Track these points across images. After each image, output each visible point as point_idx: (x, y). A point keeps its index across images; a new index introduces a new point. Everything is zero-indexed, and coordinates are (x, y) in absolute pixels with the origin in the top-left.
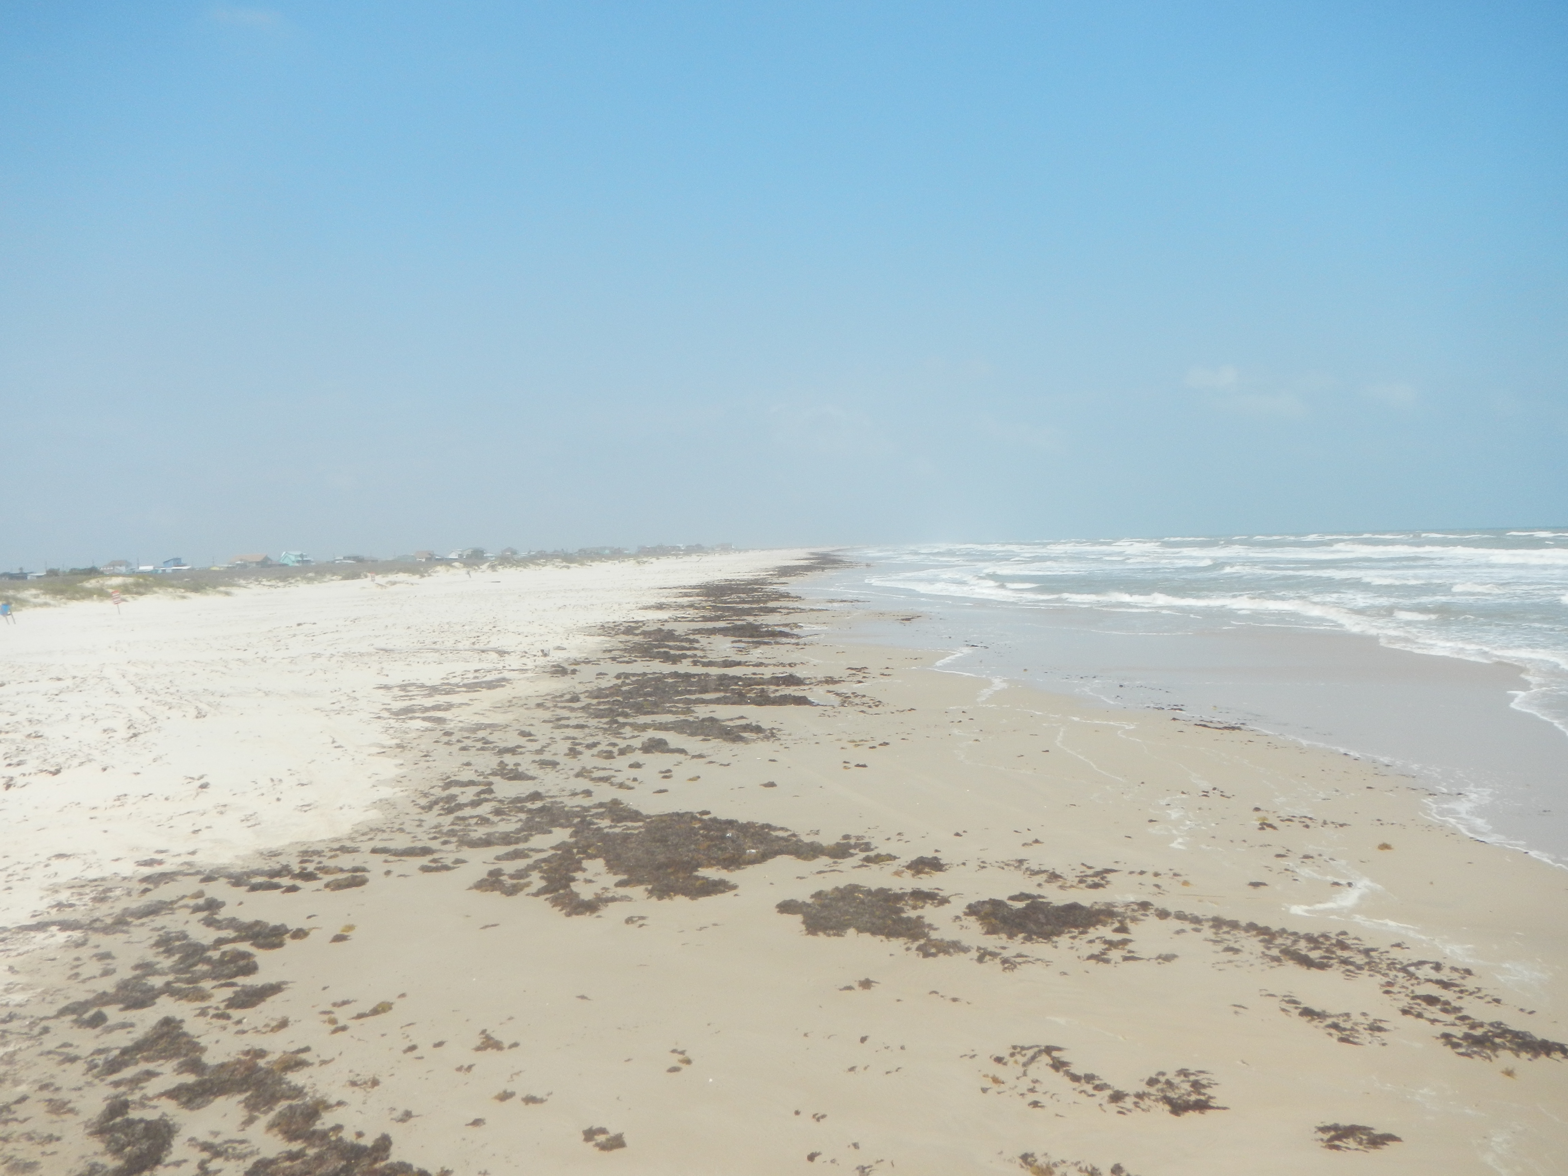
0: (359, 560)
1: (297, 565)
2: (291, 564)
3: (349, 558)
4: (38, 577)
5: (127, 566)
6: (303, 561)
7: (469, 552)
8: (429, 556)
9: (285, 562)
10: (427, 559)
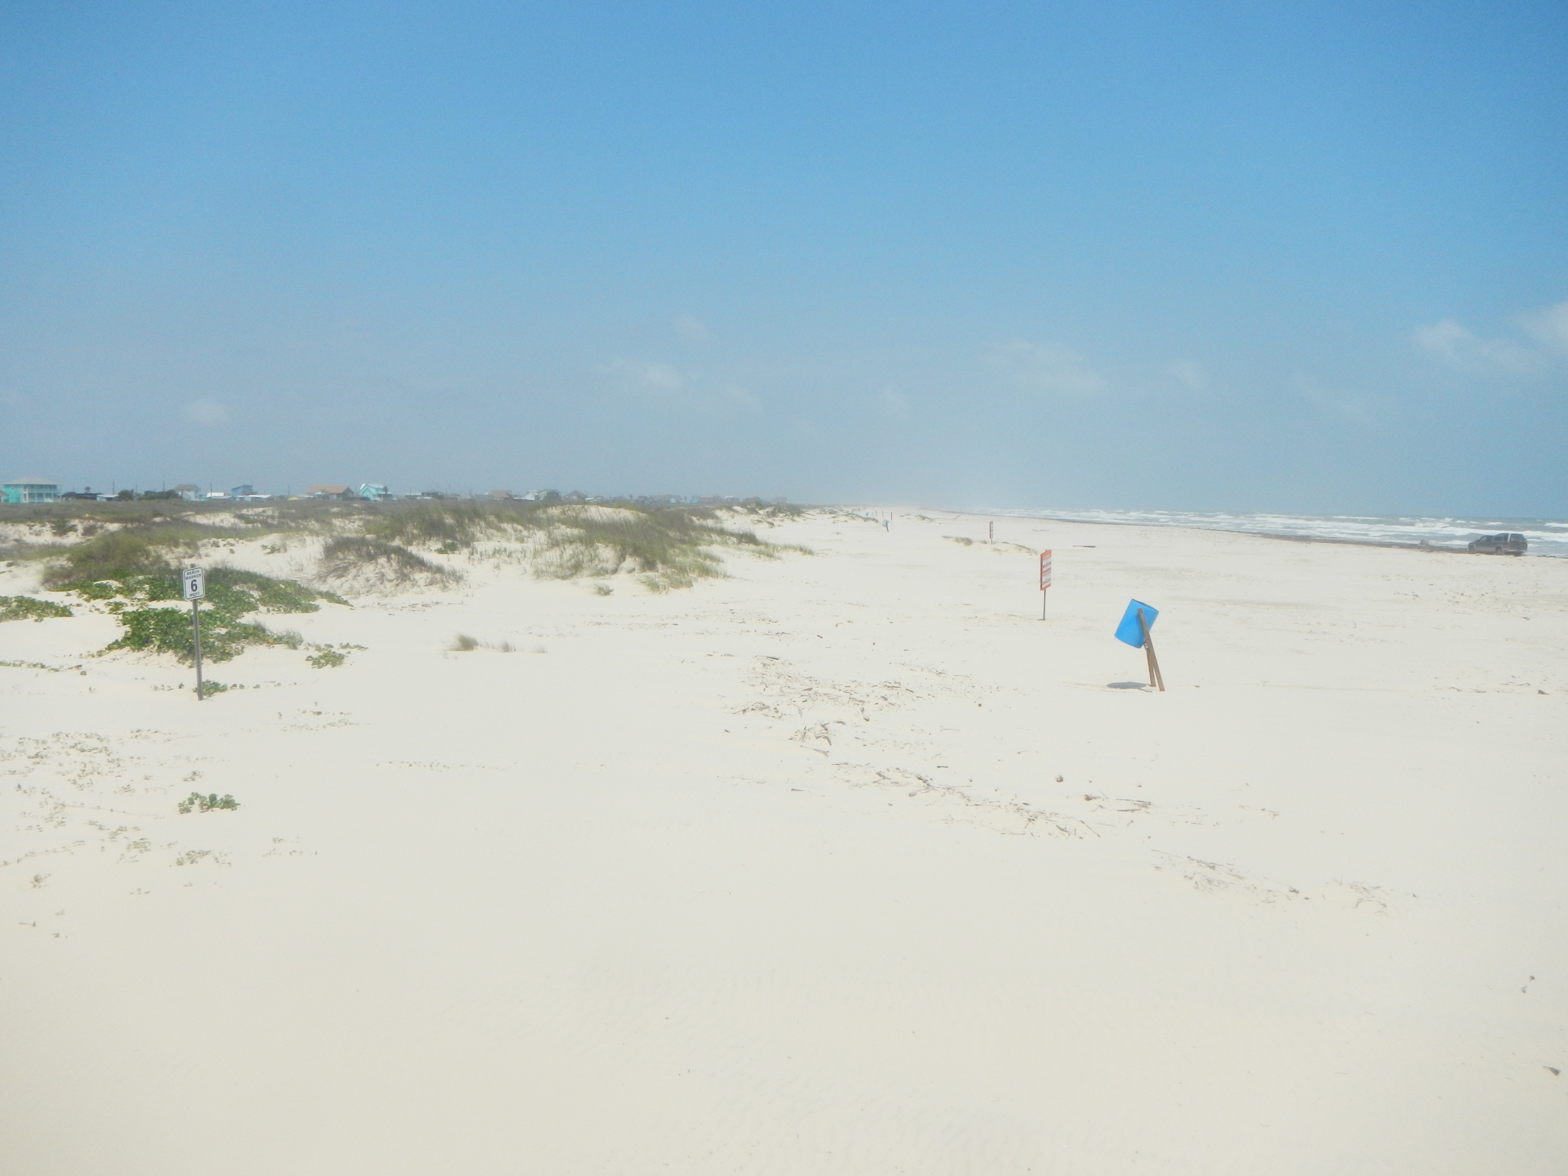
0: (437, 496)
1: (378, 499)
2: (372, 498)
4: (109, 499)
5: (196, 492)
9: (365, 495)
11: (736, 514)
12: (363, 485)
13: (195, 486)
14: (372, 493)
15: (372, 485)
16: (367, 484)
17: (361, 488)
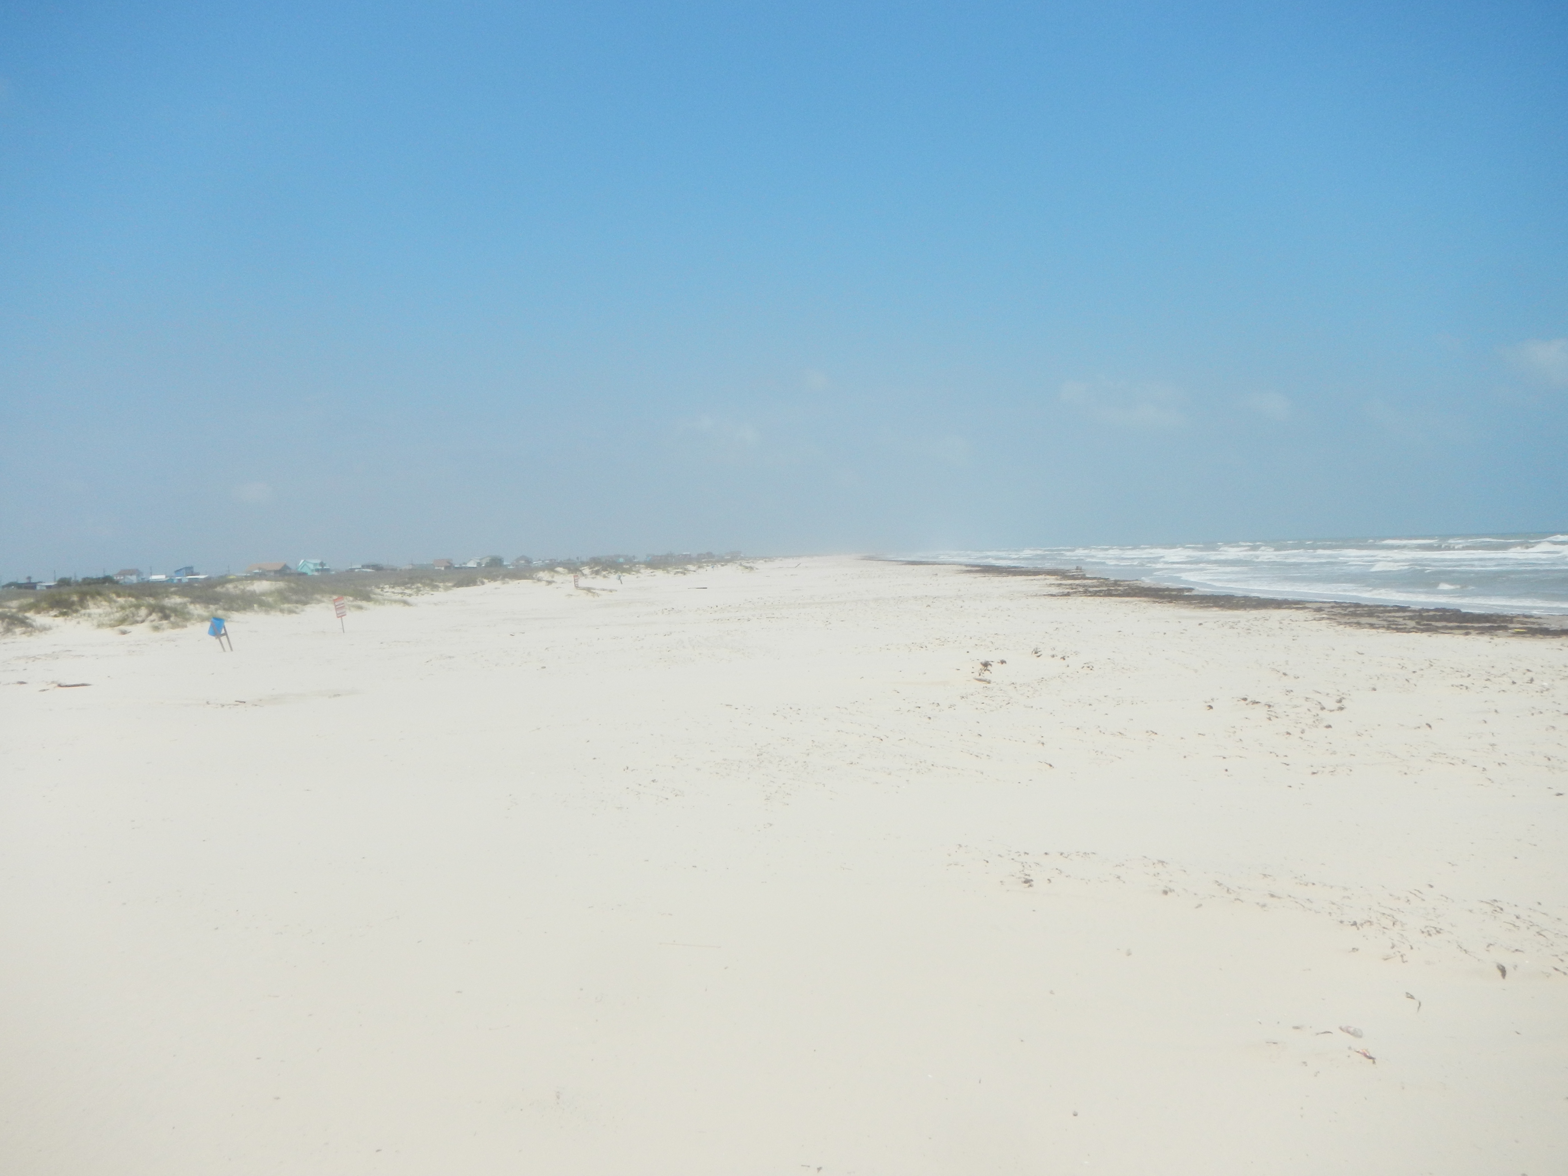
0: (377, 568)
1: (316, 574)
2: (310, 573)
3: (368, 567)
4: (49, 587)
5: (138, 575)
6: (323, 570)
7: (487, 560)
8: (448, 565)
9: (304, 570)
10: (446, 567)
11: (556, 574)
12: (302, 561)
13: (137, 570)
14: (309, 569)
15: (309, 561)
16: (305, 561)
17: (300, 564)
